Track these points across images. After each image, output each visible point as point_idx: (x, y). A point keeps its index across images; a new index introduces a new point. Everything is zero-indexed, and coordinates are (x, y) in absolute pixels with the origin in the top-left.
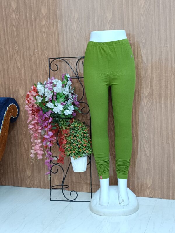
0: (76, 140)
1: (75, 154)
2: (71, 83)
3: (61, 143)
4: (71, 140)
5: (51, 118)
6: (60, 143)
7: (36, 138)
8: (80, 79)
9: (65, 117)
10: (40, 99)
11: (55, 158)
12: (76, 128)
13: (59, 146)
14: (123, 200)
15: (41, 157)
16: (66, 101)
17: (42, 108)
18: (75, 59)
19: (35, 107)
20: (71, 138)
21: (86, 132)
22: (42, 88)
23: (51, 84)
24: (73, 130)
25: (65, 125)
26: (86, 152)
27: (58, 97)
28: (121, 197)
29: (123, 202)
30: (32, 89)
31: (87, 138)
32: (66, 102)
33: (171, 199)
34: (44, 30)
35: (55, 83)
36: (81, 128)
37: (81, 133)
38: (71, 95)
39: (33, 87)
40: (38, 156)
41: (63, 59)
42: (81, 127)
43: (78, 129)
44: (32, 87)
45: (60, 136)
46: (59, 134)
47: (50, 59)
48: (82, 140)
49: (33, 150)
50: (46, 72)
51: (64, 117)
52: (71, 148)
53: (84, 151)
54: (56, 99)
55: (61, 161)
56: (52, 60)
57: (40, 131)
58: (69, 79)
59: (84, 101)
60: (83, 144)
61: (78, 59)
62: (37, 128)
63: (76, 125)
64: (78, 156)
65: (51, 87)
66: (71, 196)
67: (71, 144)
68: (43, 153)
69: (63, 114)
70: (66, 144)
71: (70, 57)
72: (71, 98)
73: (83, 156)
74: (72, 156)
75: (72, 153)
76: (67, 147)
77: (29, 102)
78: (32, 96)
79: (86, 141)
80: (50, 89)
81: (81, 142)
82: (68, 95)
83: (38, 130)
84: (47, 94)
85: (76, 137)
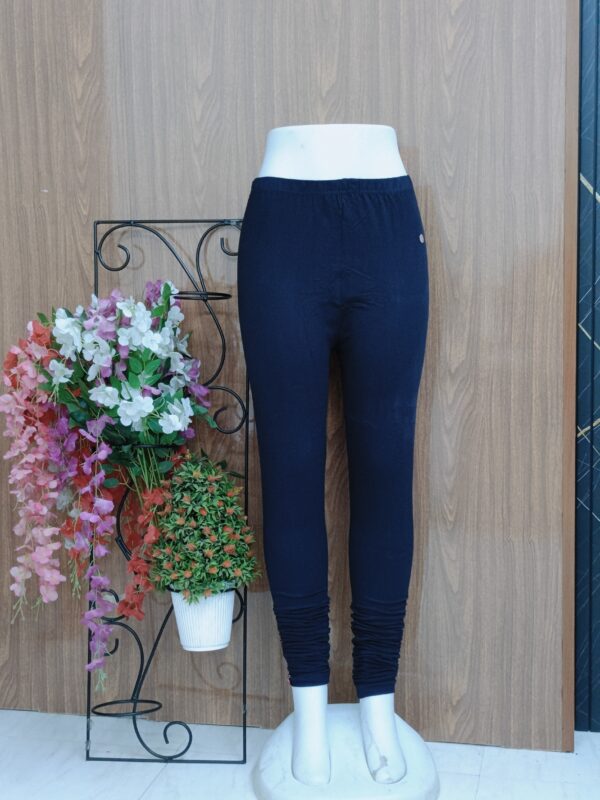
0: (195, 529)
1: (191, 583)
2: (181, 317)
3: (138, 539)
4: (177, 528)
5: (103, 445)
6: (131, 538)
7: (35, 522)
8: (209, 301)
9: (153, 443)
10: (63, 371)
11: (110, 598)
12: (196, 486)
13: (126, 552)
14: (384, 760)
15: (54, 596)
16: (159, 381)
17: (68, 405)
18: (193, 227)
19: (38, 400)
20: (180, 521)
21: (235, 498)
22: (75, 332)
23: (106, 316)
24: (184, 490)
25: (153, 471)
26: (232, 575)
27: (132, 368)
28: (378, 749)
29: (385, 768)
30: (32, 334)
31: (238, 523)
32: (161, 385)
33: (536, 748)
34: (78, 118)
35: (127, 314)
36: (214, 484)
37: (216, 503)
38: (181, 360)
39: (34, 324)
40: (43, 589)
41: (147, 225)
42: (217, 481)
43: (204, 489)
44: (30, 326)
45: (132, 512)
46: (126, 507)
47: (100, 226)
48: (220, 530)
49: (21, 569)
50: (82, 273)
51: (152, 440)
52: (177, 559)
53: (224, 574)
54: (126, 373)
55: (132, 608)
56: (107, 227)
57: (54, 495)
58: (173, 301)
59: (222, 385)
60: (223, 544)
61: (205, 227)
62: (41, 482)
63: (197, 474)
64: (203, 591)
65: (111, 328)
66: (167, 742)
67: (175, 544)
68: (64, 579)
69: (150, 431)
70: (156, 543)
71: (174, 218)
72: (182, 372)
73: (222, 591)
74: (178, 591)
75: (182, 580)
76: (161, 557)
77: (15, 385)
78: (28, 361)
79: (234, 533)
80: (103, 334)
81: (214, 537)
82: (169, 359)
83: (46, 492)
84: (92, 352)
85: (196, 519)
